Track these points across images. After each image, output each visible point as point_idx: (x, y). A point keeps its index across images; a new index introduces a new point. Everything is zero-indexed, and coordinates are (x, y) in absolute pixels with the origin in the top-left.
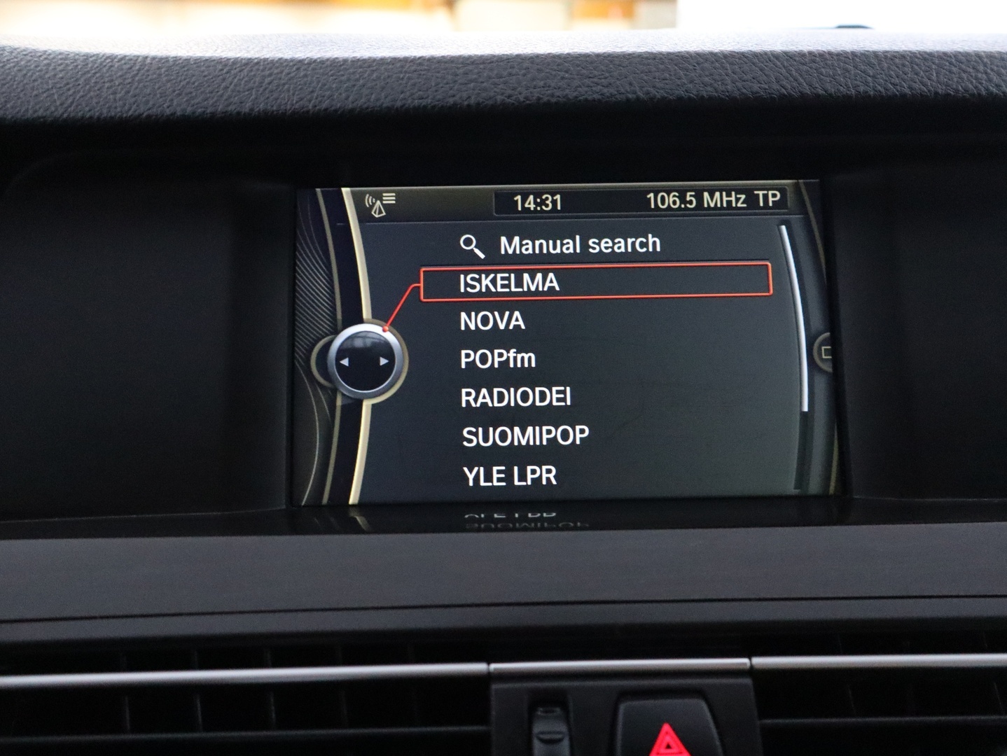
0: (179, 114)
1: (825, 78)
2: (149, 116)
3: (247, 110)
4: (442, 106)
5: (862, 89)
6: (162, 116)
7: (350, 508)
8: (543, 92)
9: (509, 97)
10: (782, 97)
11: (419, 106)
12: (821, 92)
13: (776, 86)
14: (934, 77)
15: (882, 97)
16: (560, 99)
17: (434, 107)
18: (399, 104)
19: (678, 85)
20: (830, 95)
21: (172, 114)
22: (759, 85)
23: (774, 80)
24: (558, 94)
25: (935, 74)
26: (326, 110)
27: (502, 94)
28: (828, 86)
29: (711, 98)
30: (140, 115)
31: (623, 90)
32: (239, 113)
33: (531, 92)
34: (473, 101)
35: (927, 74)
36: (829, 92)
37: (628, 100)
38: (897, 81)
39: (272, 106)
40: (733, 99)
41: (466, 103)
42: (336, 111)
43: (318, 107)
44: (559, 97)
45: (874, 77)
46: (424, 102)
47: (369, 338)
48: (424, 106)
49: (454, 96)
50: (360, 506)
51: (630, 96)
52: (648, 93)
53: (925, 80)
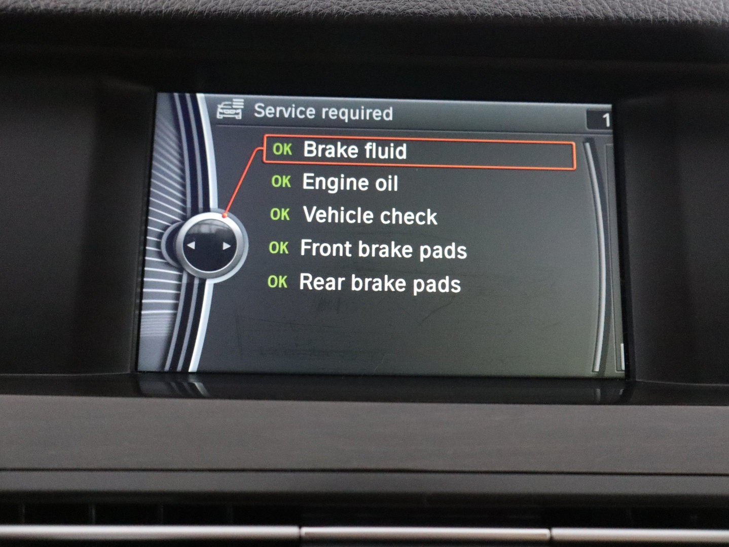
0: (42, 8)
1: (626, 4)
2: (14, 9)
3: (105, 8)
4: (283, 13)
5: (659, 14)
6: (27, 8)
7: (190, 376)
8: (375, 5)
9: (344, 7)
10: (588, 18)
11: (262, 12)
12: (623, 15)
13: (582, 9)
14: (722, 7)
15: (676, 22)
16: (390, 11)
17: (275, 13)
18: (244, 9)
19: (496, 4)
20: (631, 18)
21: (35, 8)
22: (568, 7)
23: (581, 3)
24: (387, 6)
25: (723, 5)
26: (178, 10)
27: (338, 4)
28: (629, 10)
29: (524, 17)
30: (7, 7)
31: (446, 6)
32: (97, 10)
33: (364, 4)
34: (311, 9)
35: (716, 4)
36: (630, 15)
37: (451, 15)
38: (690, 9)
39: (129, 5)
40: (546, 19)
41: (305, 11)
42: (186, 12)
43: (170, 8)
44: (389, 9)
45: (669, 4)
46: (267, 8)
47: (214, 225)
48: (267, 12)
49: (294, 4)
50: (199, 374)
51: (453, 11)
52: (468, 9)
53: (714, 9)
